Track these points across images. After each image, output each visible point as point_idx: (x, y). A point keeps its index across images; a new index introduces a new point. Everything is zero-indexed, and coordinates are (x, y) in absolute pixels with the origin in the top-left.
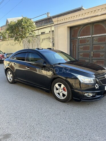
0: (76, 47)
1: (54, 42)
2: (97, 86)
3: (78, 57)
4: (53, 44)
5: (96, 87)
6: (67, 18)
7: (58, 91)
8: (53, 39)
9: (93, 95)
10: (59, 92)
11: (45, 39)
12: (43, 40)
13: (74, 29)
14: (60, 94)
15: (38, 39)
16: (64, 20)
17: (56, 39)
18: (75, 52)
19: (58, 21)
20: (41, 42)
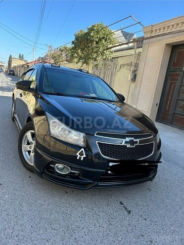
0: (176, 87)
1: (136, 72)
3: (175, 109)
4: (135, 76)
5: (78, 154)
6: (168, 27)
7: (28, 148)
9: (71, 173)
11: (124, 65)
12: (121, 67)
13: (181, 50)
15: (114, 64)
16: (162, 30)
17: (141, 66)
18: (171, 99)
19: (152, 31)
20: (117, 71)
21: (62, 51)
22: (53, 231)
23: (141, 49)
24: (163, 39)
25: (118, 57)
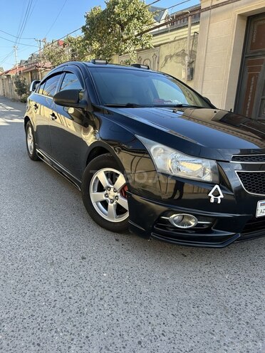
0: (259, 81)
1: (193, 65)
2: (217, 194)
3: (260, 113)
4: (192, 72)
5: (213, 198)
7: (102, 196)
8: (193, 54)
9: (198, 225)
10: (105, 198)
11: (171, 57)
12: (166, 60)
13: (262, 22)
14: (109, 204)
15: (154, 57)
17: (200, 54)
18: (253, 99)
20: (160, 66)
21: (64, 45)
22: (208, 317)
23: (198, 26)
24: (233, 8)
25: (159, 45)
